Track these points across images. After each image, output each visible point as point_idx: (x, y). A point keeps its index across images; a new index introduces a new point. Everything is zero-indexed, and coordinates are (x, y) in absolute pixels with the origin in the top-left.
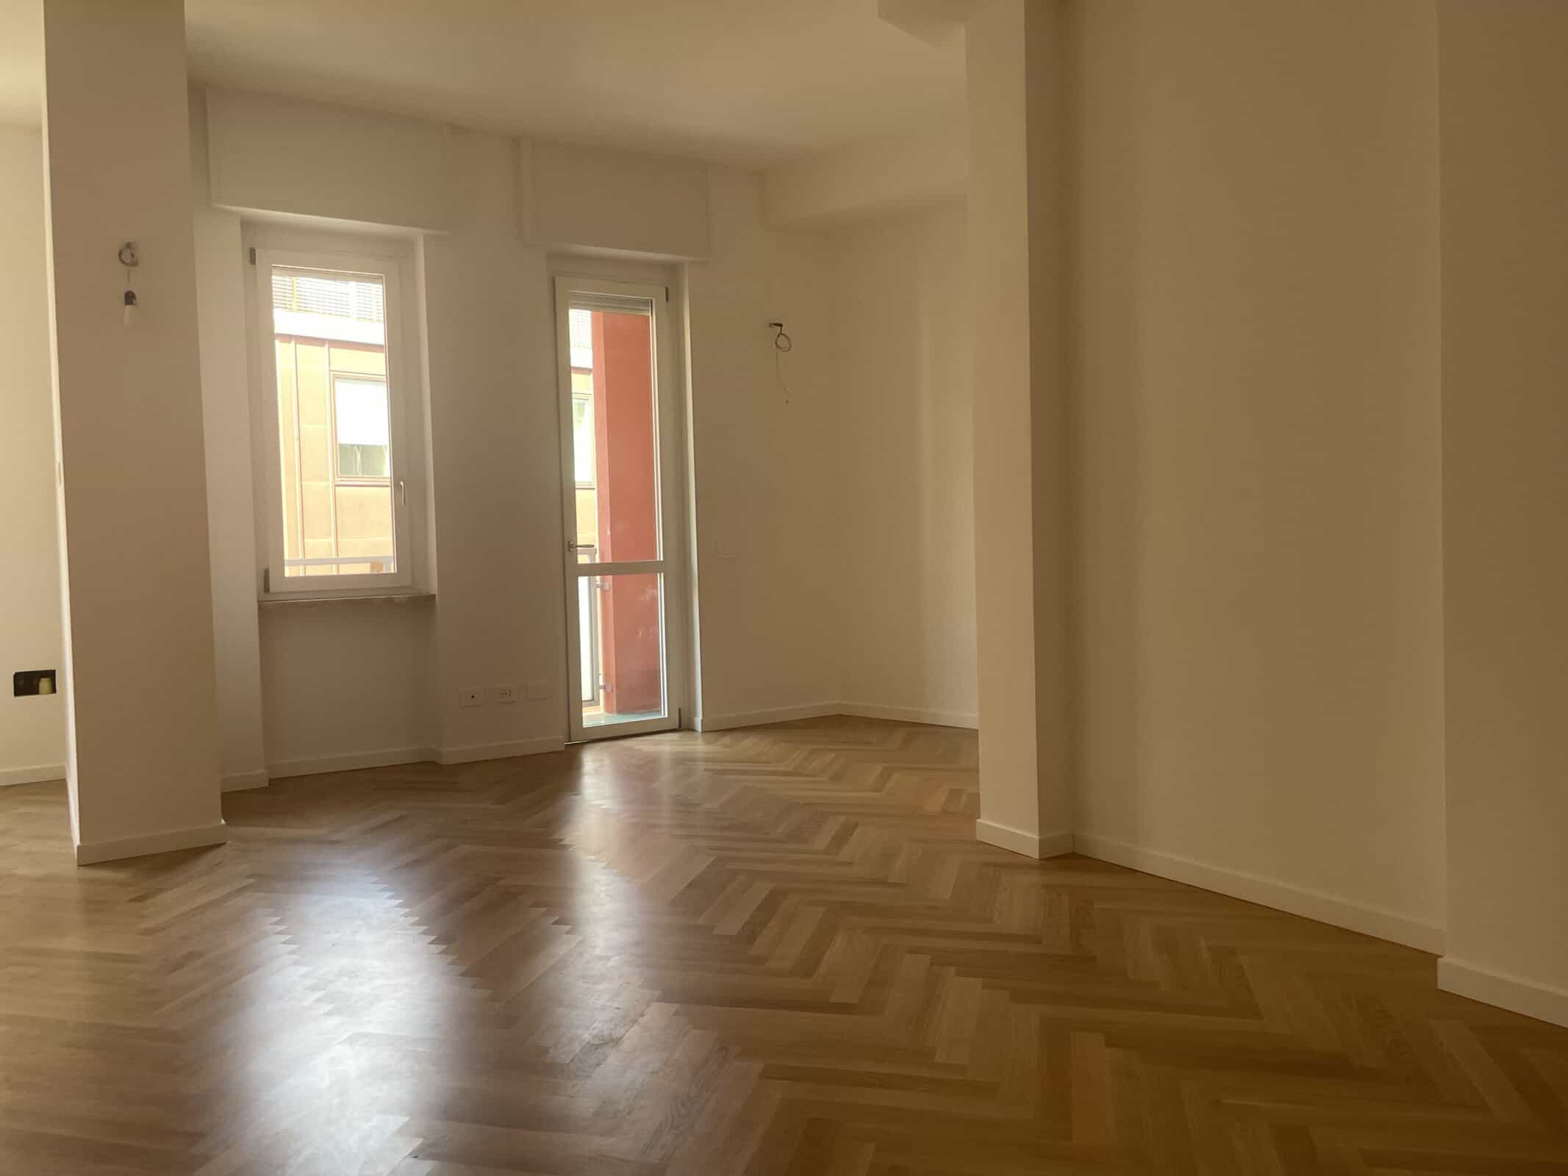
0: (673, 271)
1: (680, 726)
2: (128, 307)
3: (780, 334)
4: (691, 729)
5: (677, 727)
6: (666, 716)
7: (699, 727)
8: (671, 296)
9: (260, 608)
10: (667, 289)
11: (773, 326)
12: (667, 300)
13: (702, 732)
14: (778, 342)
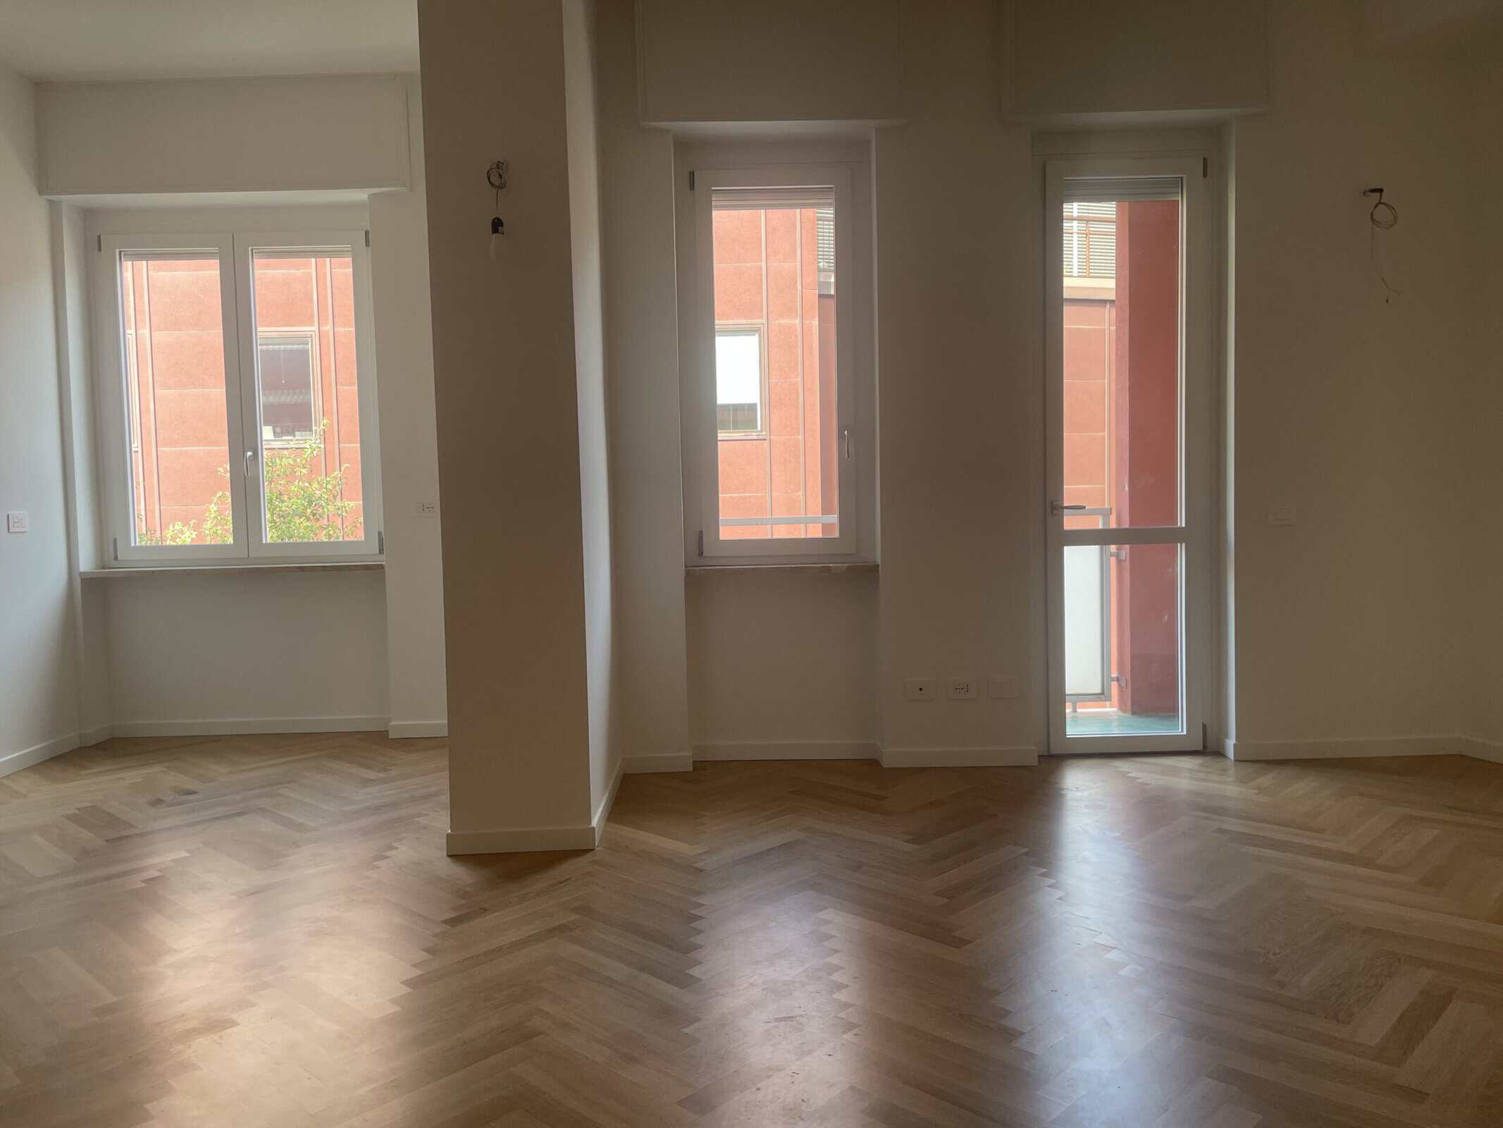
0: (1214, 132)
1: (1205, 747)
2: (494, 235)
3: (1379, 203)
4: (1219, 753)
5: (1201, 748)
6: (1185, 733)
7: (1231, 753)
8: (1210, 169)
9: (688, 574)
10: (1205, 160)
11: (1368, 194)
12: (1205, 175)
13: (1236, 761)
14: (1375, 217)
